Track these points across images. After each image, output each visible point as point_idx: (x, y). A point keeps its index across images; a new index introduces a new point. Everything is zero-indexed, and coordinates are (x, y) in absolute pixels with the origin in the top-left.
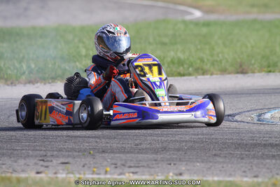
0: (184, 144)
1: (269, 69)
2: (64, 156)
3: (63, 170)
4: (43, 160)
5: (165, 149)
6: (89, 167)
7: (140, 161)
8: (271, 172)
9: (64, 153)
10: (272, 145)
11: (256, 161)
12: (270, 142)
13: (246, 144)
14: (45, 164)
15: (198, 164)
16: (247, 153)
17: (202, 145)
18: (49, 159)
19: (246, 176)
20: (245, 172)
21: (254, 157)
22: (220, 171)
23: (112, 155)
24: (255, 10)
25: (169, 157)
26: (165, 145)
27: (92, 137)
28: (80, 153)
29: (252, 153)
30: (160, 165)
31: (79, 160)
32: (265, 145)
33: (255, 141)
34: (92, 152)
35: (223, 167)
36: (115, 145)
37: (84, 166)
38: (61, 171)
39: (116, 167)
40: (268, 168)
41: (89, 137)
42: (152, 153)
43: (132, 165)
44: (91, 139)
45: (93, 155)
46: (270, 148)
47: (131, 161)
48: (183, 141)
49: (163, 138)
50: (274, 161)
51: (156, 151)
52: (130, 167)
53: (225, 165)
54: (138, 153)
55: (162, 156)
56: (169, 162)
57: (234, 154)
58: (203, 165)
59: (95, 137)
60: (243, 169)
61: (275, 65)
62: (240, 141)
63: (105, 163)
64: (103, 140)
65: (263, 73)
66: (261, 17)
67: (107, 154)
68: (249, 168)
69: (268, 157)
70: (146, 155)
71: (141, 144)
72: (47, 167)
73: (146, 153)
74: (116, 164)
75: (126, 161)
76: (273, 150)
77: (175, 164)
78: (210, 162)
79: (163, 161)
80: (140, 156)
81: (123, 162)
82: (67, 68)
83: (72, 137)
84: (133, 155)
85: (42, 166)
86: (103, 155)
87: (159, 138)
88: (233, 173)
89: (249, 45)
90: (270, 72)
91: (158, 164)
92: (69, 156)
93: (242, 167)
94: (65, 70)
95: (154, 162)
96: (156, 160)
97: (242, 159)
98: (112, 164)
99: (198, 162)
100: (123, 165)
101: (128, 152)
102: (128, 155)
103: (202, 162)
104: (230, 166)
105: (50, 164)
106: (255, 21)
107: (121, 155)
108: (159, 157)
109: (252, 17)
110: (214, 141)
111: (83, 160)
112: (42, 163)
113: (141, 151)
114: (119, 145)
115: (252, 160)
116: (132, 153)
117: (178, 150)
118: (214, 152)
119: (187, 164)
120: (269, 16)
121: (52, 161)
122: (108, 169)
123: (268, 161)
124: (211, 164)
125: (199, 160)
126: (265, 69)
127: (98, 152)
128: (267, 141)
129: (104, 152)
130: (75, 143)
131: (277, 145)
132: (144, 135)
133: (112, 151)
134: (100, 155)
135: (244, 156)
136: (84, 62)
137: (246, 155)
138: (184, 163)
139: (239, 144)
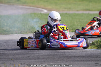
0: (45, 56)
1: (73, 30)
2: (2, 61)
3: (3, 65)
5: (39, 58)
6: (12, 65)
8: (78, 66)
9: (2, 60)
10: (77, 57)
11: (72, 62)
12: (76, 56)
13: (68, 57)
16: (68, 59)
17: (52, 57)
21: (71, 61)
23: (20, 60)
24: (66, 10)
25: (40, 61)
26: (39, 56)
27: (12, 54)
28: (8, 60)
29: (70, 59)
30: (37, 64)
31: (8, 62)
32: (74, 57)
33: (71, 55)
34: (12, 59)
36: (20, 57)
37: (10, 64)
39: (22, 64)
40: (76, 65)
41: (10, 54)
42: (34, 60)
44: (12, 55)
45: (13, 60)
47: (27, 62)
48: (45, 55)
49: (37, 54)
50: (78, 62)
51: (36, 59)
54: (29, 59)
55: (38, 60)
56: (41, 63)
57: (63, 60)
59: (13, 54)
62: (65, 55)
63: (18, 63)
64: (16, 55)
65: (71, 32)
66: (68, 12)
67: (18, 60)
69: (76, 61)
71: (30, 56)
73: (32, 59)
74: (22, 63)
76: (78, 58)
77: (43, 63)
78: (56, 62)
80: (30, 61)
81: (24, 63)
83: (4, 54)
84: (27, 60)
86: (17, 60)
87: (36, 54)
89: (65, 22)
92: (4, 61)
95: (35, 63)
96: (36, 62)
97: (67, 61)
98: (20, 63)
100: (24, 64)
101: (25, 59)
102: (26, 60)
103: (53, 62)
106: (66, 14)
107: (23, 60)
108: (37, 61)
109: (65, 12)
110: (56, 55)
111: (9, 62)
113: (30, 59)
114: (22, 57)
115: (70, 62)
116: (27, 59)
117: (44, 58)
118: (57, 59)
120: (71, 12)
122: (19, 65)
123: (76, 62)
125: (51, 62)
126: (71, 31)
127: (15, 59)
128: (75, 55)
129: (17, 59)
130: (6, 56)
131: (78, 57)
132: (30, 53)
133: (20, 59)
134: (16, 60)
135: (67, 60)
136: (6, 28)
137: (68, 60)
138: (46, 63)
139: (65, 56)
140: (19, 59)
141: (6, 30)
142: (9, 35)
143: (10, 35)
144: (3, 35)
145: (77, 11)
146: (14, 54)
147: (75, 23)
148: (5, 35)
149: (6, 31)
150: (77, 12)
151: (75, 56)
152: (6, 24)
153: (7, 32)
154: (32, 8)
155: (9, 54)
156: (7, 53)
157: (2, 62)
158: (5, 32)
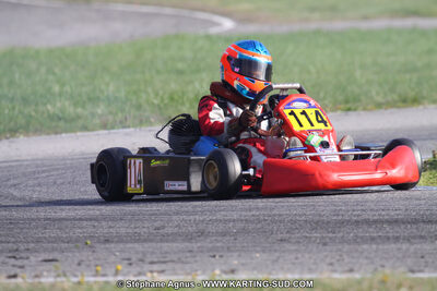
0: (231, 225)
1: (348, 106)
2: (45, 250)
3: (49, 271)
4: (14, 257)
5: (202, 234)
6: (88, 266)
7: (166, 253)
8: (372, 263)
9: (45, 245)
10: (368, 222)
11: (346, 247)
12: (364, 217)
13: (328, 222)
14: (19, 263)
15: (258, 255)
16: (330, 235)
17: (259, 226)
18: (23, 255)
19: (335, 271)
20: (331, 264)
21: (343, 241)
22: (294, 264)
23: (121, 245)
24: (317, 15)
25: (210, 245)
26: (201, 227)
27: (86, 220)
28: (71, 245)
29: (341, 234)
30: (198, 258)
31: (70, 255)
32: (357, 222)
33: (340, 218)
34: (89, 242)
35: (297, 258)
36: (123, 231)
37: (79, 264)
38: (45, 273)
39: (131, 264)
40: (367, 258)
41: (81, 219)
42: (184, 241)
43: (156, 260)
44: (85, 223)
45: (91, 247)
46: (365, 227)
47: (153, 253)
48: (230, 221)
49: (197, 217)
50: (374, 246)
51: (189, 238)
52: (152, 263)
53: (299, 255)
54: (161, 241)
55: (199, 244)
56: (212, 254)
57: (310, 238)
58: (265, 256)
59: (91, 220)
60: (328, 260)
61: (357, 99)
62: (317, 218)
63: (112, 258)
64: (104, 223)
65: (339, 112)
66: (327, 26)
67: (112, 245)
68: (338, 258)
69: (364, 240)
70: (175, 245)
71: (164, 227)
72: (22, 267)
73: (173, 241)
74: (129, 259)
75: (144, 254)
76: (371, 230)
77: (221, 256)
78: (276, 251)
79: (202, 252)
80: (166, 246)
81: (140, 256)
82: (33, 113)
83: (54, 220)
84: (154, 244)
85: (14, 266)
86: (107, 246)
87: (192, 217)
88: (313, 267)
89: (312, 69)
90: (349, 110)
91: (195, 257)
92: (54, 250)
93: (326, 256)
94: (31, 116)
95: (188, 254)
96: (191, 251)
97: (325, 244)
98: (124, 259)
99: (257, 252)
100: (141, 260)
101: (145, 241)
102: (146, 245)
103: (264, 251)
104: (307, 256)
105: (26, 262)
106: (317, 32)
107: (136, 245)
108: (195, 246)
109: (313, 26)
110: (276, 218)
111: (78, 254)
112: (12, 261)
113: (165, 238)
114: (129, 231)
115: (340, 247)
116: (151, 241)
117: (224, 234)
118: (280, 236)
119: (239, 256)
120: (339, 25)
121: (28, 258)
122: (120, 267)
123: (365, 246)
124: (277, 254)
125: (258, 249)
126: (342, 106)
127: (99, 242)
128: (358, 215)
129: (107, 241)
130: (60, 229)
131: (375, 222)
132: (166, 214)
133: (120, 240)
134: (103, 246)
135: (328, 240)
136: (58, 105)
137: (331, 238)
138: (236, 254)
139: (317, 223)
140: (117, 242)
141: (61, 115)
142: (73, 134)
143: (79, 134)
144: (48, 134)
145: (366, 18)
146: (96, 220)
147: (358, 74)
148: (53, 136)
149: (60, 119)
150: (364, 25)
151: (360, 218)
152: (56, 88)
153: (62, 124)
154: (168, 11)
155: (75, 219)
156: (64, 214)
157: (47, 256)
158: (54, 124)
